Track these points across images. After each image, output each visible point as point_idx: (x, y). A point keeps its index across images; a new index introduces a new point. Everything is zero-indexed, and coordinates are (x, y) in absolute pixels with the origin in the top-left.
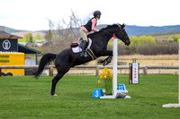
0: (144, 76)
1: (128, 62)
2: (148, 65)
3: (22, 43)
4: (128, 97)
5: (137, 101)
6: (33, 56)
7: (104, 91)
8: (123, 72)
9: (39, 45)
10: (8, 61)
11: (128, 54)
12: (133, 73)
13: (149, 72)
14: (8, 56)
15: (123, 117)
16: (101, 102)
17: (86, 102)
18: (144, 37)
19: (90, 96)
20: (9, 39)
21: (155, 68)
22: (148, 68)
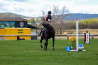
0: (92, 40)
1: (84, 33)
4: (84, 50)
5: (89, 53)
6: (35, 30)
7: (72, 47)
8: (81, 38)
9: (38, 24)
10: (23, 33)
11: (84, 28)
12: (87, 38)
13: (95, 37)
14: (22, 30)
15: (82, 61)
16: (70, 53)
17: (63, 53)
18: (91, 20)
19: (65, 50)
20: (23, 21)
22: (94, 36)
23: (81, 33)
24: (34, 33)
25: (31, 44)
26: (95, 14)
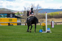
0: (56, 25)
1: (50, 21)
2: (57, 22)
4: (51, 32)
5: (54, 33)
6: (20, 19)
7: (43, 30)
8: (49, 24)
9: (21, 15)
10: (12, 21)
11: (50, 18)
12: (52, 24)
13: (57, 24)
14: (12, 19)
15: (49, 38)
16: (42, 34)
17: (37, 34)
18: (55, 13)
20: (12, 14)
21: (59, 23)
23: (49, 21)
24: (19, 21)
26: (58, 9)
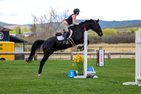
1: (96, 49)
2: (112, 52)
3: (13, 34)
4: (95, 77)
5: (103, 80)
6: (21, 45)
7: (77, 72)
8: (92, 57)
9: (26, 35)
10: (2, 49)
11: (96, 43)
12: (100, 58)
13: (112, 57)
14: (1, 45)
16: (75, 81)
17: (63, 81)
18: (108, 30)
19: (66, 76)
20: (2, 31)
21: (117, 54)
22: (112, 54)
24: (19, 50)
25: (14, 67)
